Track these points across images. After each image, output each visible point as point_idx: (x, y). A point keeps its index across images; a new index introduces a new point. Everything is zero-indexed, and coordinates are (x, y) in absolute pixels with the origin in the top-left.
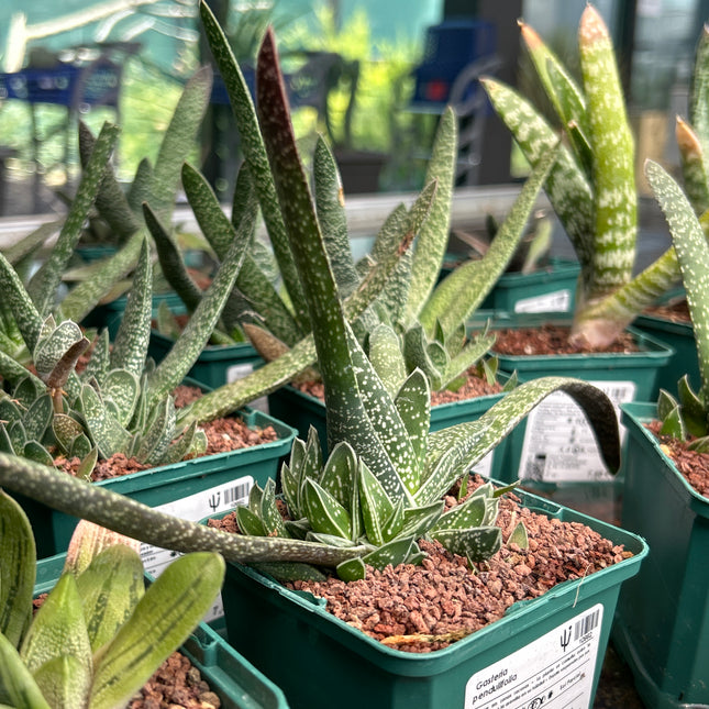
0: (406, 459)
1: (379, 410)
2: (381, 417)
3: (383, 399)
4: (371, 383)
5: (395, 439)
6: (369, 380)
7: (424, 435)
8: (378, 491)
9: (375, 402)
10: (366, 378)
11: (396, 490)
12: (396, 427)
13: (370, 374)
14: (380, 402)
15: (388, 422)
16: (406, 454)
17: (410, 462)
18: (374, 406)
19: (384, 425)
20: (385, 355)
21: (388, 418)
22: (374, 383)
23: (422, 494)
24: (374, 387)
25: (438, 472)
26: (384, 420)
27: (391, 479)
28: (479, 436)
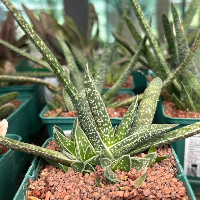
0: (107, 131)
1: (97, 108)
2: (97, 111)
3: (99, 103)
4: (94, 96)
5: (103, 121)
6: (93, 95)
7: (126, 123)
8: (85, 140)
9: (95, 104)
10: (92, 93)
11: (98, 142)
12: (103, 116)
13: (94, 92)
14: (97, 104)
15: (100, 114)
16: (107, 129)
17: (109, 133)
18: (95, 106)
19: (99, 115)
20: (150, 90)
21: (100, 112)
22: (96, 96)
23: (113, 147)
24: (95, 98)
25: (125, 140)
26: (99, 112)
27: (95, 137)
28: (161, 131)
